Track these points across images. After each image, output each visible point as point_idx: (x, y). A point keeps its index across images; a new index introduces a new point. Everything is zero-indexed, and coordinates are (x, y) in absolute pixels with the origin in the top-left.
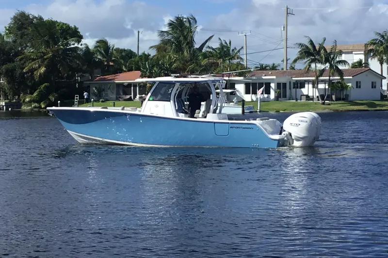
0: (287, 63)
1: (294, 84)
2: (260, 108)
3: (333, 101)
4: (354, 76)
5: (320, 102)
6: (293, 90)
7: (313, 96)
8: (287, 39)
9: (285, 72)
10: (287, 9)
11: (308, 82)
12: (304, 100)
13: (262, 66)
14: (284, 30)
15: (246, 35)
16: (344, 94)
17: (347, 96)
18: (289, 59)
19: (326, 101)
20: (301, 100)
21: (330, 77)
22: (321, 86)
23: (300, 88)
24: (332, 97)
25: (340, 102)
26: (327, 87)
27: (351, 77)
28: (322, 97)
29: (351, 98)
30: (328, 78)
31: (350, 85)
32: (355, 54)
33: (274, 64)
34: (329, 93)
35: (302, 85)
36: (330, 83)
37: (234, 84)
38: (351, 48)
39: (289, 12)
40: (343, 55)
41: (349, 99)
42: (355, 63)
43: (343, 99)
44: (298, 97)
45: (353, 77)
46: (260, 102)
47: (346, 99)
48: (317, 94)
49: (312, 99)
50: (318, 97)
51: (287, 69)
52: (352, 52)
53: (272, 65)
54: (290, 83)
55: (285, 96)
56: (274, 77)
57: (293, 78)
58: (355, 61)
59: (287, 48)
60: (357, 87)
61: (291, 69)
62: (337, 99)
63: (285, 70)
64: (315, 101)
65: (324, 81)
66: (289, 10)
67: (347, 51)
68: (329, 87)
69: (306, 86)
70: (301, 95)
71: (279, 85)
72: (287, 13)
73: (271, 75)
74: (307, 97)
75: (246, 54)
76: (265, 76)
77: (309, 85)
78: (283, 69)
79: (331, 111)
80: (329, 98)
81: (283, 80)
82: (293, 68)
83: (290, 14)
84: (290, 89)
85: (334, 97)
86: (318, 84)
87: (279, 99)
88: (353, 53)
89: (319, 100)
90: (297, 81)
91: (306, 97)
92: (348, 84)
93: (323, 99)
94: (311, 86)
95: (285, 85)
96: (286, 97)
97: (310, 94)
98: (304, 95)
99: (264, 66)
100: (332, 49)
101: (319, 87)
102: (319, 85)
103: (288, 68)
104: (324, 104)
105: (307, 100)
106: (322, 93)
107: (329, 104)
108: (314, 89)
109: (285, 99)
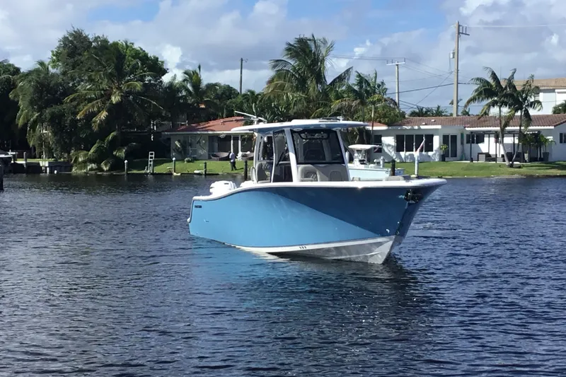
0: (457, 106)
1: (468, 136)
2: (418, 172)
3: (526, 162)
4: (557, 125)
5: (507, 163)
6: (467, 146)
7: (496, 155)
8: (458, 70)
9: (454, 119)
10: (459, 26)
11: (489, 133)
12: (482, 161)
13: (422, 109)
14: (454, 57)
15: (397, 65)
16: (542, 151)
17: (546, 154)
18: (461, 100)
19: (515, 163)
20: (478, 160)
21: (520, 126)
22: (508, 140)
23: (477, 143)
24: (524, 155)
25: (536, 164)
26: (517, 141)
27: (553, 127)
28: (510, 156)
29: (553, 158)
30: (518, 128)
31: (550, 138)
32: (558, 93)
33: (439, 107)
34: (520, 150)
35: (479, 138)
36: (521, 135)
37: (381, 136)
38: (553, 84)
39: (461, 31)
40: (541, 94)
41: (550, 160)
42: (559, 106)
43: (541, 160)
44: (474, 156)
45: (555, 126)
46: (418, 164)
47: (544, 160)
48: (502, 152)
49: (495, 159)
50: (503, 156)
51: (457, 115)
52: (554, 90)
53: (436, 109)
54: (462, 135)
55: (454, 155)
56: (439, 127)
57: (467, 129)
58: (559, 103)
59: (458, 83)
60: (561, 142)
61: (464, 114)
62: (532, 159)
63: (455, 116)
64: (500, 162)
65: (512, 133)
66: (461, 28)
67: (546, 88)
68: (519, 141)
69: (486, 139)
70: (479, 154)
71: (445, 139)
72: (459, 33)
73: (435, 123)
74: (488, 156)
75: (398, 93)
76: (426, 124)
77: (491, 138)
78: (451, 115)
79: (523, 177)
80: (520, 157)
81: (451, 131)
82: (466, 113)
83: (462, 33)
84: (462, 143)
85: (526, 155)
86: (503, 137)
87: (446, 159)
88: (556, 91)
89: (504, 161)
90: (472, 132)
91: (486, 157)
92: (548, 137)
93: (510, 160)
94: (492, 139)
95: (454, 138)
96: (456, 156)
97: (492, 152)
98: (482, 153)
99: (424, 110)
100: (524, 85)
101: (504, 142)
102: (505, 139)
103: (460, 114)
104: (511, 166)
105: (486, 160)
106: (510, 150)
107: (520, 167)
108: (498, 144)
109: (455, 158)
